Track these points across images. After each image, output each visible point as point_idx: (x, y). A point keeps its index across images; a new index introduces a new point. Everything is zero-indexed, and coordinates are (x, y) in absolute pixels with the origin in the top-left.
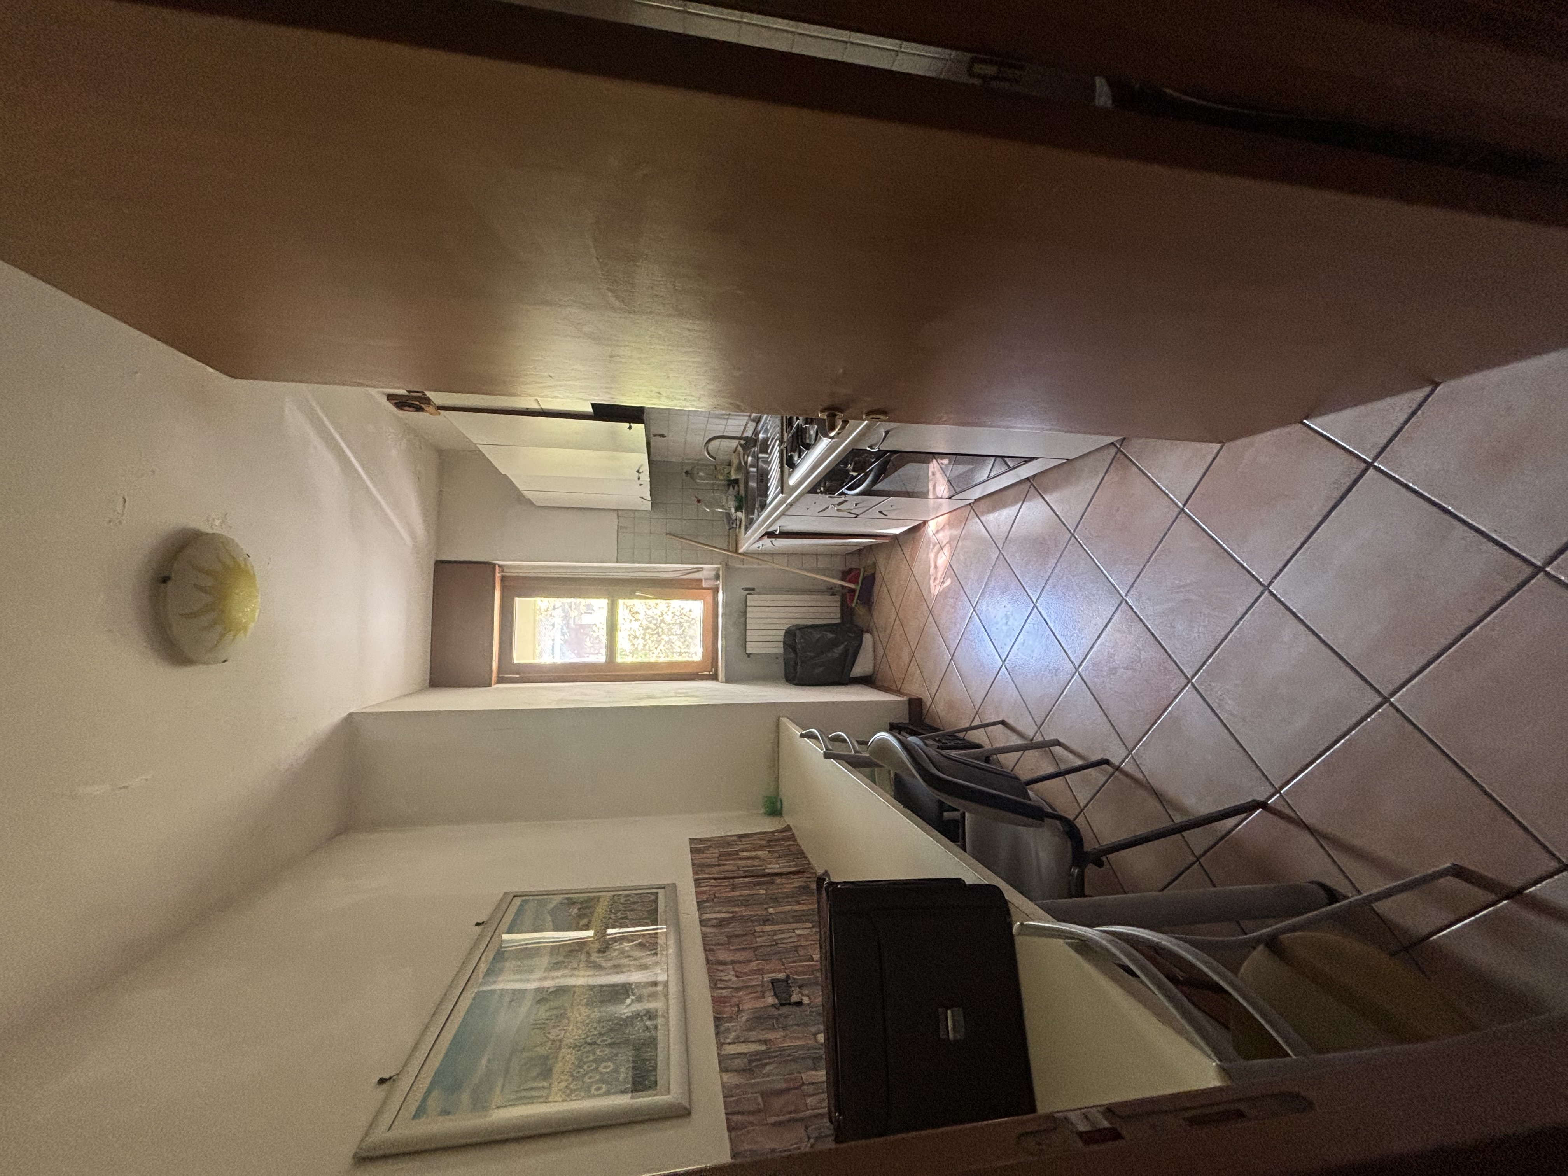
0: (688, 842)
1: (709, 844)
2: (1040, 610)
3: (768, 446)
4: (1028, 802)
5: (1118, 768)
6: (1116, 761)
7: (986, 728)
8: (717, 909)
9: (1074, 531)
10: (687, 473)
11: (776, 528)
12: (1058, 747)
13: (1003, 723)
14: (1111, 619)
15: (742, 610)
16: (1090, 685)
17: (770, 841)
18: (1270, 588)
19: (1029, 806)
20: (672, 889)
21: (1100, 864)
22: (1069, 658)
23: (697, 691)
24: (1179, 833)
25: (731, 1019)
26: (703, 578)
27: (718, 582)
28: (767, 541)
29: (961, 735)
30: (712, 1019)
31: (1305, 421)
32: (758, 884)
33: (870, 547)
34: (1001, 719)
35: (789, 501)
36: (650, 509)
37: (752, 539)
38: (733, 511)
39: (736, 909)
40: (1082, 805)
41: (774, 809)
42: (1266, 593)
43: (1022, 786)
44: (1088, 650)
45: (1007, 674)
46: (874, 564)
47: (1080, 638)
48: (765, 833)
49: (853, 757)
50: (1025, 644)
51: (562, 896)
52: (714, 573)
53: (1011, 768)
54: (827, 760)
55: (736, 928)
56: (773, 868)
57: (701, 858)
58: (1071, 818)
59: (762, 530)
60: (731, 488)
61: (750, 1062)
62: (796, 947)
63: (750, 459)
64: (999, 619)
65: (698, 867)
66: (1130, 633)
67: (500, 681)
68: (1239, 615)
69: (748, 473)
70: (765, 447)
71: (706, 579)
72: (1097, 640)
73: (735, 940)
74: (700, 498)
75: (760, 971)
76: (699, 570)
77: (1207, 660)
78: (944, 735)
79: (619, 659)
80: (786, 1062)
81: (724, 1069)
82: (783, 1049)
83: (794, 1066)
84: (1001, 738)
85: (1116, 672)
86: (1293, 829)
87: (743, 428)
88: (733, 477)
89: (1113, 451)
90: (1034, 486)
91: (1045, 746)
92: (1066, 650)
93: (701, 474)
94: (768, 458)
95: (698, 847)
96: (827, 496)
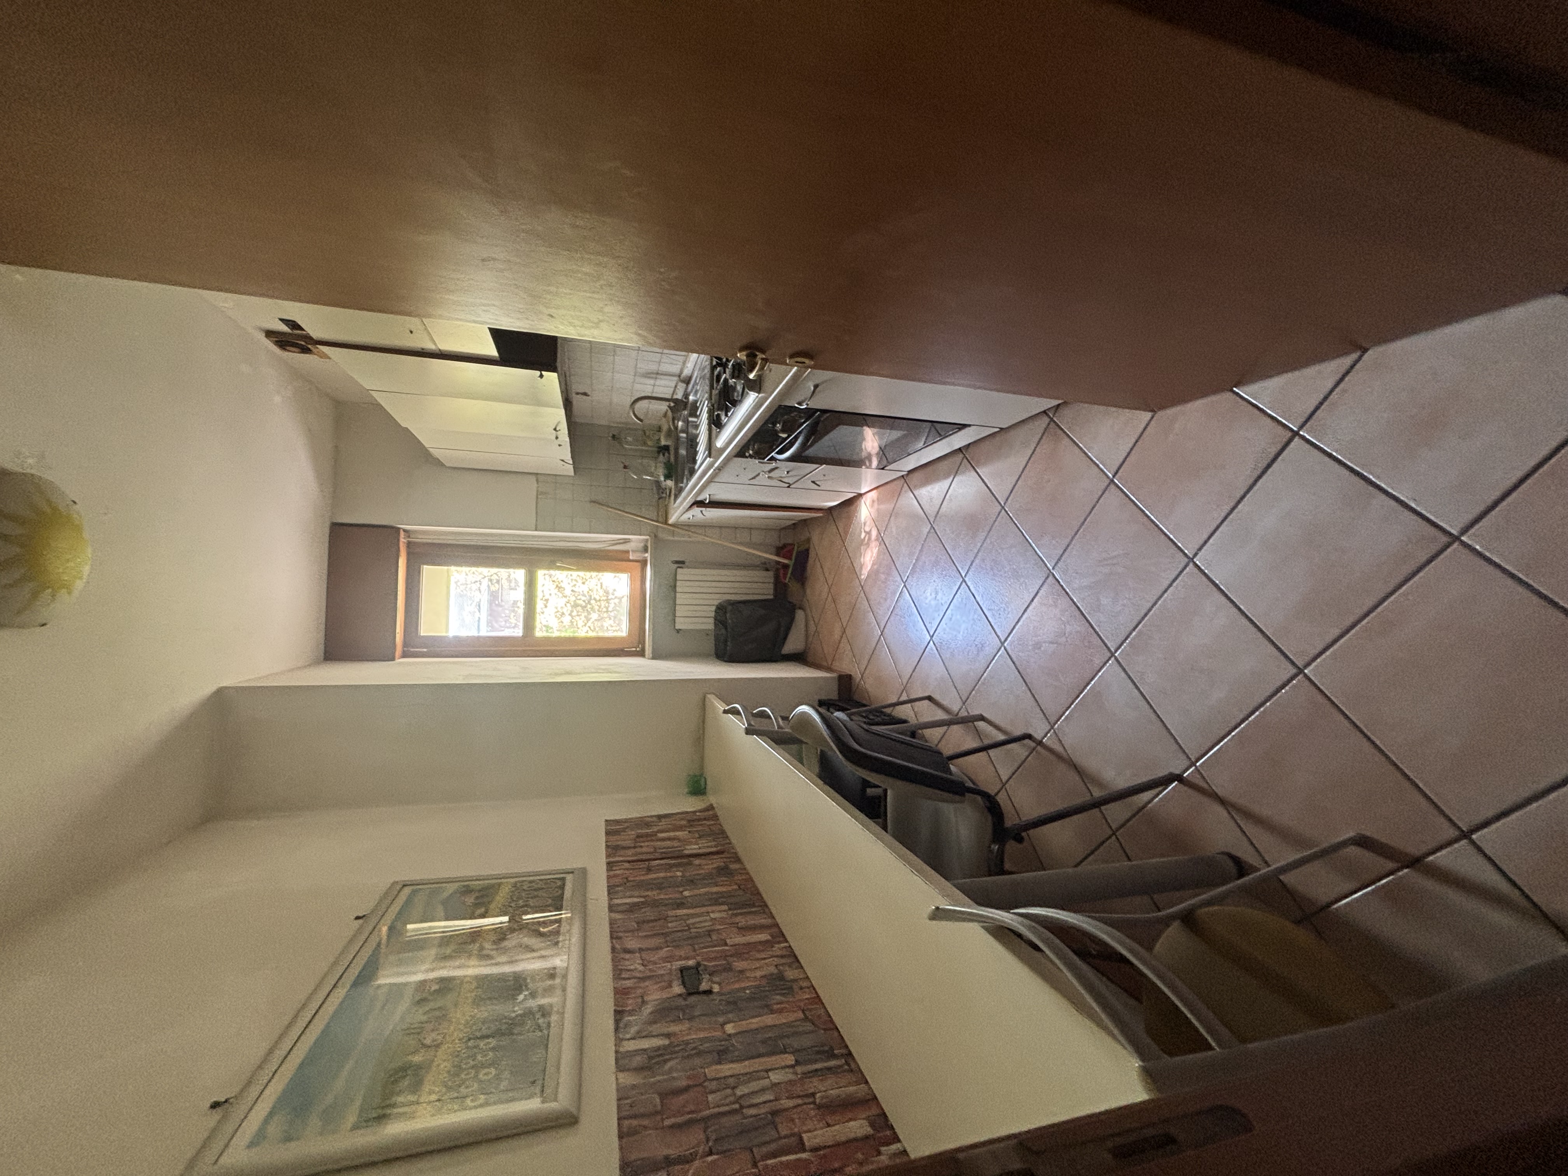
0: (603, 823)
1: (626, 825)
2: (969, 584)
3: (697, 408)
4: (949, 776)
5: (1040, 743)
6: (1038, 735)
7: (913, 704)
8: (628, 894)
9: (1005, 504)
10: (614, 436)
11: (705, 496)
12: (983, 722)
13: (930, 698)
14: (1037, 593)
15: (672, 584)
16: (1015, 659)
17: (691, 820)
18: (1195, 560)
19: (952, 782)
20: (582, 874)
21: (1020, 840)
22: (996, 633)
23: (622, 667)
24: (1097, 807)
25: (631, 1013)
26: (630, 550)
27: (646, 555)
28: (697, 511)
29: (888, 710)
30: (612, 1012)
31: (1235, 389)
32: (675, 865)
33: (804, 522)
34: (926, 694)
35: (716, 465)
36: (572, 474)
37: (681, 508)
38: (662, 479)
39: (649, 893)
40: (1004, 781)
41: (697, 787)
42: (1191, 565)
43: (942, 761)
44: (1014, 624)
45: (934, 649)
46: (808, 540)
47: (1006, 612)
48: (687, 813)
49: (777, 732)
50: (953, 619)
51: (459, 884)
52: (642, 545)
53: (936, 742)
54: (749, 737)
55: (649, 913)
56: (692, 849)
57: (615, 840)
58: (992, 793)
59: (690, 500)
60: (661, 454)
61: (650, 1058)
62: (709, 931)
63: (680, 423)
64: (929, 594)
65: (612, 849)
66: (1056, 606)
67: (405, 655)
68: (1163, 588)
69: (678, 438)
70: (694, 410)
71: (633, 551)
72: (1023, 613)
73: (646, 926)
74: (627, 464)
75: (669, 959)
76: (626, 541)
77: (1130, 634)
78: (871, 711)
79: (539, 633)
80: (689, 1057)
81: (620, 1068)
82: (687, 1043)
83: (697, 1061)
84: (927, 713)
85: (1041, 646)
86: (1206, 801)
87: (672, 389)
88: (663, 443)
89: (1046, 420)
90: (967, 459)
91: (969, 721)
92: (993, 624)
93: (629, 439)
94: (696, 422)
95: (613, 829)
96: (757, 461)
